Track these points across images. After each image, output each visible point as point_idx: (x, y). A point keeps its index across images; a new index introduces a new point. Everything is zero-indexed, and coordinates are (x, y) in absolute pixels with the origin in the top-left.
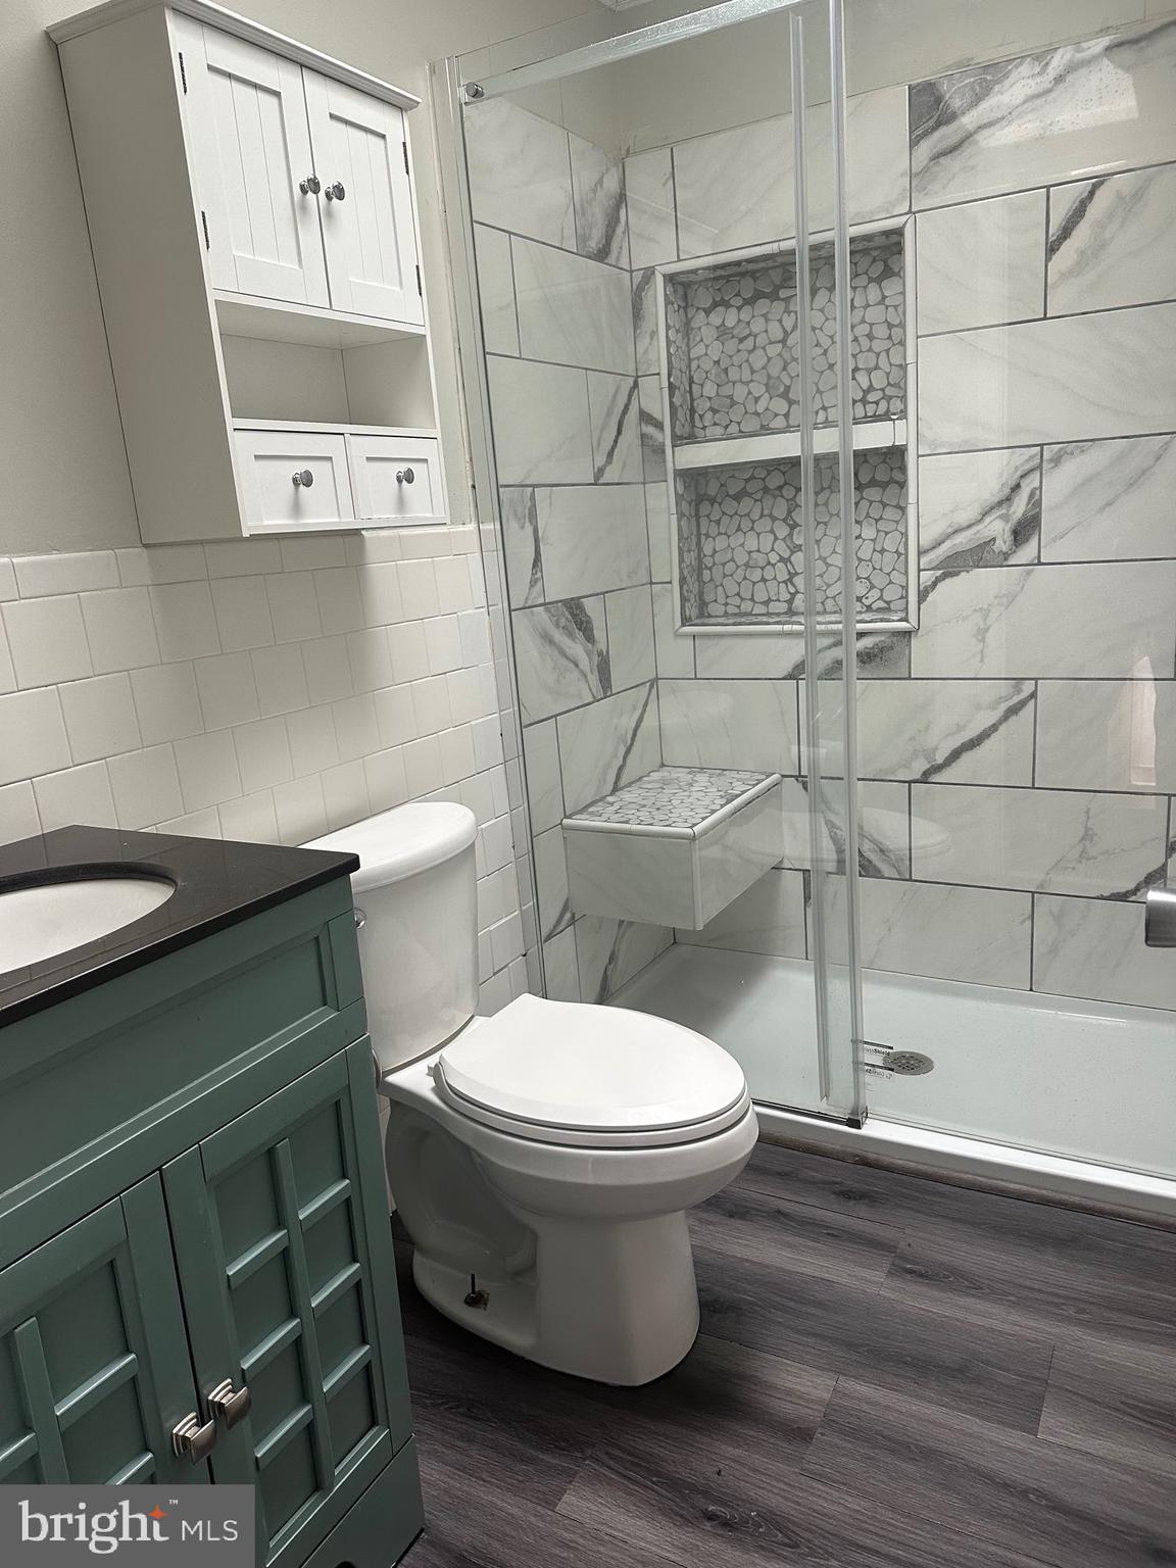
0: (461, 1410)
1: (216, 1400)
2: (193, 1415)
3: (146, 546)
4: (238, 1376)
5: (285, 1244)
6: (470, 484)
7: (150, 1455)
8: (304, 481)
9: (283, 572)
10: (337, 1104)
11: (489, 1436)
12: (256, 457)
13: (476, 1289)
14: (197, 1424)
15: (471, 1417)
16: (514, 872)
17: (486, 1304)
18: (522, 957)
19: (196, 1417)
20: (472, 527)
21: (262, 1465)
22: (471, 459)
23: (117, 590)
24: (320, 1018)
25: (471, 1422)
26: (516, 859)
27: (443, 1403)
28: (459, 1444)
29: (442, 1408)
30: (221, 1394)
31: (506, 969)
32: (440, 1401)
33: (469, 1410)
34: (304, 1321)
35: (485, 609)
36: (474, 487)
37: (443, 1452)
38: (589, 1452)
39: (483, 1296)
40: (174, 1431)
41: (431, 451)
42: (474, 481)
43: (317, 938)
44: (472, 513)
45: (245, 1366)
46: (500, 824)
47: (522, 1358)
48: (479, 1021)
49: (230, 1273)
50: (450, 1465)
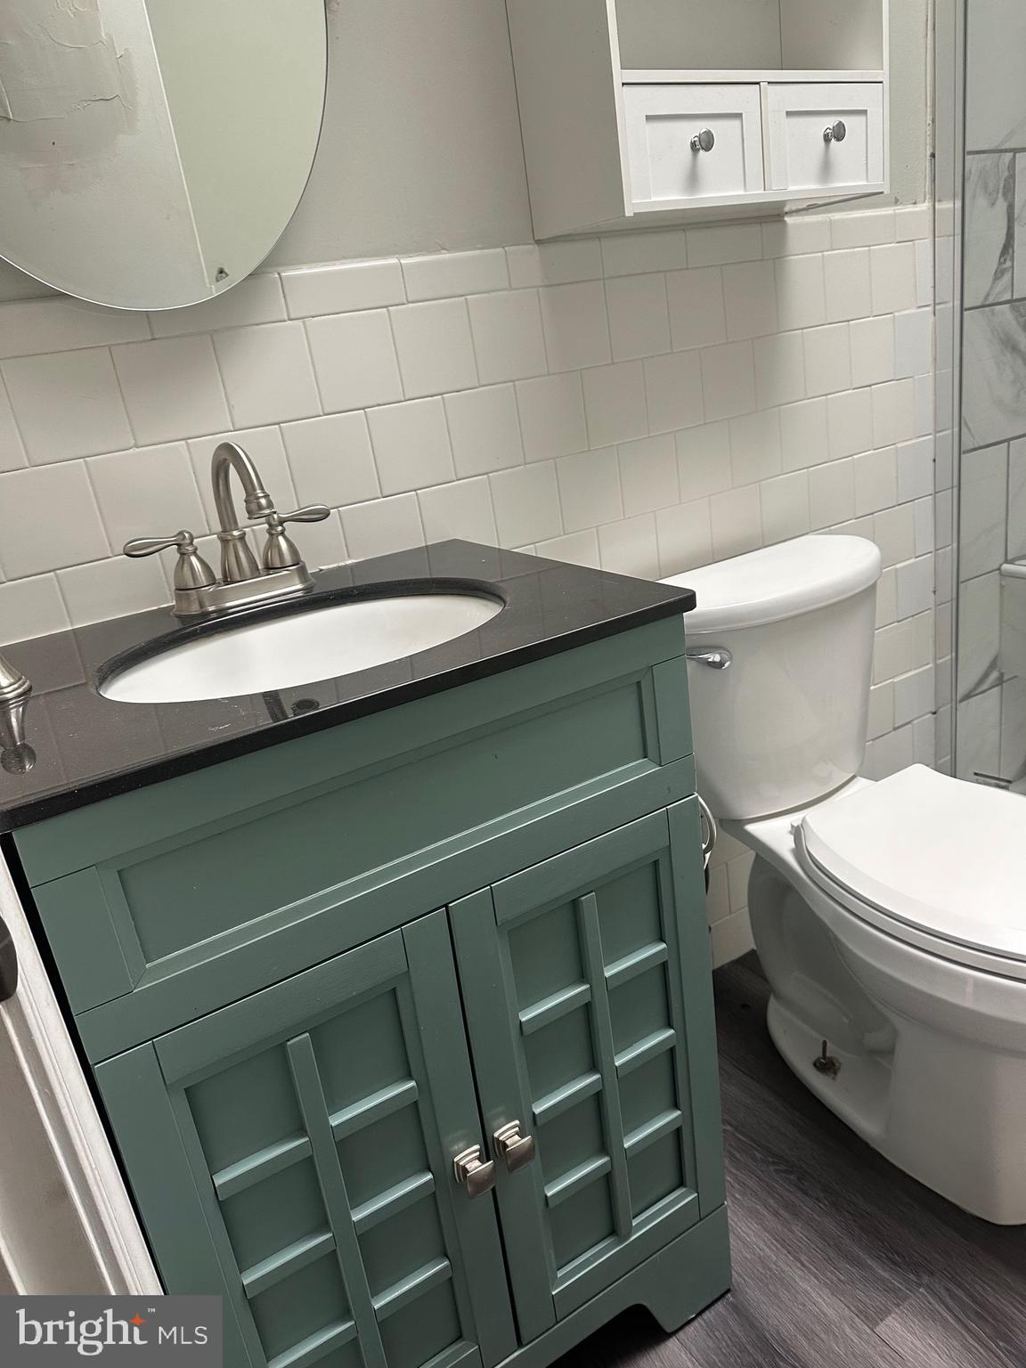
0: (792, 1177)
1: (501, 1138)
2: (477, 1147)
3: (539, 242)
4: (529, 1121)
5: (588, 999)
6: (929, 153)
7: (430, 1176)
8: (704, 145)
9: (687, 269)
10: (656, 863)
11: (817, 1218)
12: (649, 118)
13: (828, 1055)
14: (479, 1158)
15: (800, 1189)
16: (931, 621)
17: (835, 1073)
18: (930, 715)
19: (479, 1150)
20: (925, 206)
21: (551, 1204)
22: (933, 121)
23: (506, 292)
24: (636, 771)
25: (799, 1194)
26: (937, 605)
27: (773, 1163)
28: (782, 1212)
29: (771, 1168)
30: (509, 1134)
31: (910, 726)
32: (770, 1159)
33: (799, 1179)
34: (605, 1076)
35: (930, 309)
36: (933, 155)
37: (764, 1216)
38: (926, 1279)
39: (833, 1064)
40: (455, 1160)
41: (873, 100)
42: (934, 148)
43: (639, 683)
44: (928, 189)
45: (537, 1111)
46: (919, 563)
47: (867, 1144)
48: (861, 783)
49: (523, 1020)
50: (768, 1232)
